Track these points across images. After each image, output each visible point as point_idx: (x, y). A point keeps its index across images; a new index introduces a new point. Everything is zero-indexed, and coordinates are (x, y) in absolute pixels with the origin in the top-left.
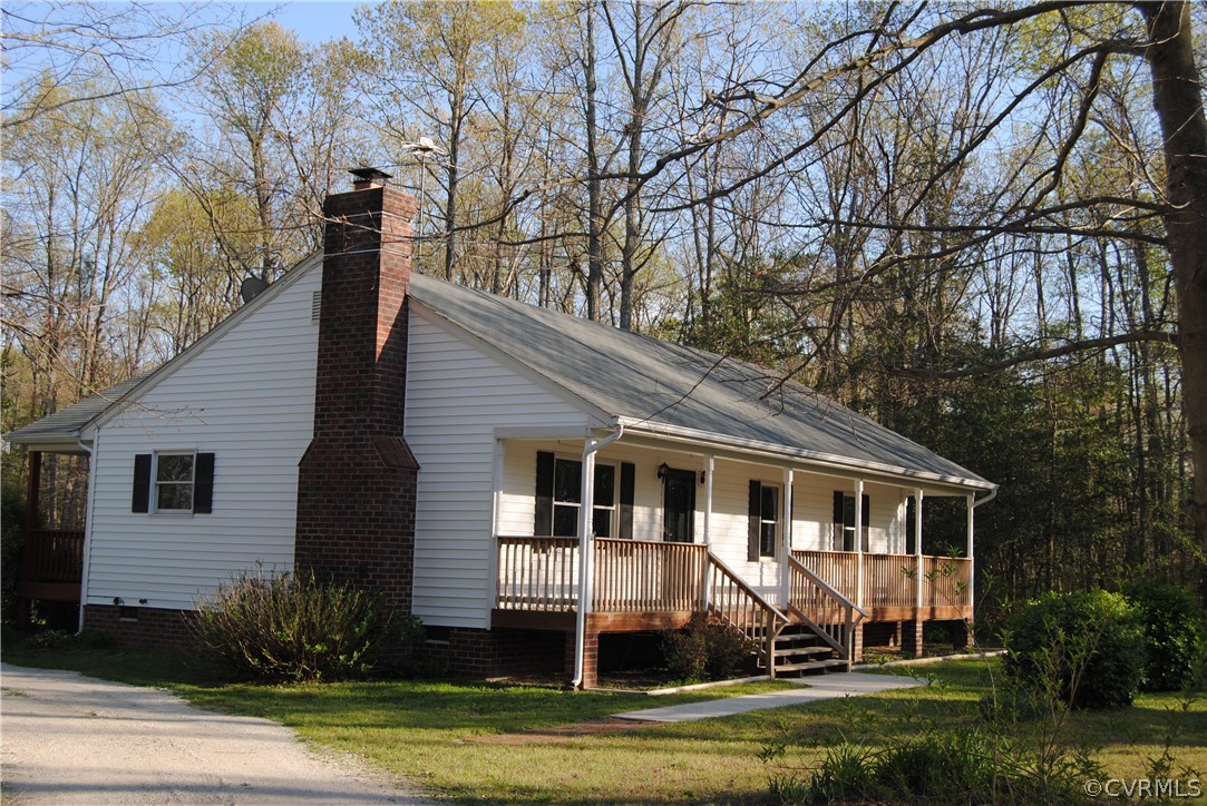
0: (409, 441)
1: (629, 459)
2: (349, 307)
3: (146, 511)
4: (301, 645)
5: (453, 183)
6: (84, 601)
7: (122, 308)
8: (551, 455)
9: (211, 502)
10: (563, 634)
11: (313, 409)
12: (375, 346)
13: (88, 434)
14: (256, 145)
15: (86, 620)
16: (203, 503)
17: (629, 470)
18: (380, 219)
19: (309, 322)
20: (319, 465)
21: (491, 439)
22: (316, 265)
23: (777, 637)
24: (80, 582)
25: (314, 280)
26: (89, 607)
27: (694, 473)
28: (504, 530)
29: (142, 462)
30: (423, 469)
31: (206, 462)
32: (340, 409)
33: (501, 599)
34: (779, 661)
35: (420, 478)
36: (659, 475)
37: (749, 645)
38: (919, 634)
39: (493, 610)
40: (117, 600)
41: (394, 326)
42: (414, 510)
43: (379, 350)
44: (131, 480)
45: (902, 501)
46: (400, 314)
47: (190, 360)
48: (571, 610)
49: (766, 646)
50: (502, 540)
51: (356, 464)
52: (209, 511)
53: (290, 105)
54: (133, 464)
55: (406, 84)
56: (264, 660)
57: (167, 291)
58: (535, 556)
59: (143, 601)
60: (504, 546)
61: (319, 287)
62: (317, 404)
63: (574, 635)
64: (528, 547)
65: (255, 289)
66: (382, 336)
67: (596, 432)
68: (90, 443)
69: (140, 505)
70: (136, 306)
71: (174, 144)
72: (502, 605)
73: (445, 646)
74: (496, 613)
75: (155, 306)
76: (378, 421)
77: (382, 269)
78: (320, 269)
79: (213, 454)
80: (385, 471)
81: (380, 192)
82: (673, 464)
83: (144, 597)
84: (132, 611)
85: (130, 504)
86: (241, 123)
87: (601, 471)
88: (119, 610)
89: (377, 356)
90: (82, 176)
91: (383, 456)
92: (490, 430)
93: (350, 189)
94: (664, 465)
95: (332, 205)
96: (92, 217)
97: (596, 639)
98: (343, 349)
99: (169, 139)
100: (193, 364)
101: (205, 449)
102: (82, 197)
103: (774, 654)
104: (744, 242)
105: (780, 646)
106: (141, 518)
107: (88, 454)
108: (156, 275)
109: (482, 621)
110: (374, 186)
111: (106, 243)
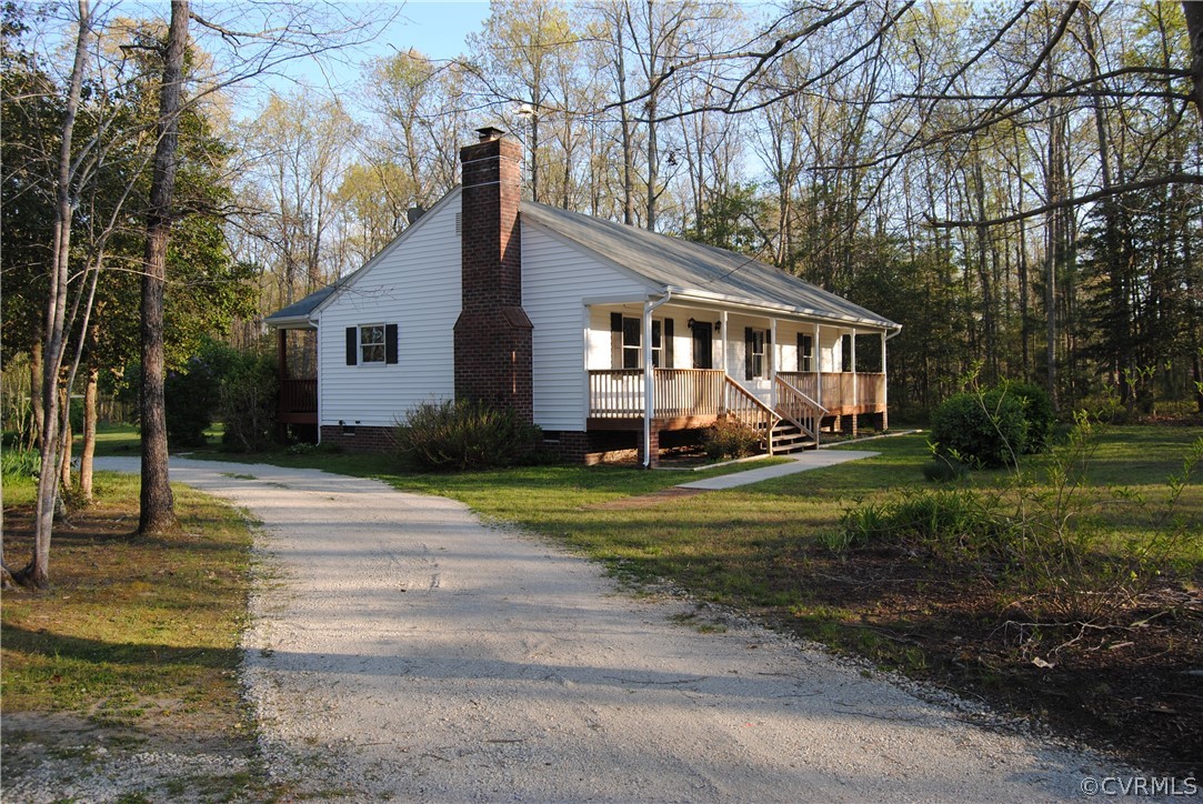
0: (525, 310)
1: (669, 316)
2: (481, 222)
3: (355, 364)
4: (464, 447)
5: (535, 147)
6: (320, 424)
7: (330, 240)
8: (620, 315)
9: (397, 356)
10: (635, 432)
11: (460, 291)
12: (500, 247)
13: (315, 315)
14: (408, 130)
15: (322, 436)
16: (392, 357)
17: (669, 323)
18: (498, 161)
19: (454, 234)
20: (466, 328)
21: (581, 306)
22: (457, 196)
23: (774, 429)
24: (317, 411)
25: (456, 206)
26: (323, 427)
27: (710, 324)
28: (591, 364)
29: (351, 333)
30: (536, 327)
31: (392, 330)
32: (478, 290)
33: (592, 411)
34: (774, 444)
35: (534, 334)
36: (689, 326)
37: (754, 435)
38: (855, 423)
39: (588, 419)
40: (341, 422)
41: (512, 233)
42: (531, 355)
43: (503, 250)
44: (345, 344)
45: (839, 337)
46: (515, 225)
47: (377, 264)
48: (640, 417)
49: (766, 435)
50: (592, 372)
51: (492, 327)
52: (396, 362)
53: (428, 101)
54: (345, 334)
55: (502, 83)
56: (440, 458)
57: (355, 229)
58: (614, 382)
59: (357, 422)
60: (593, 377)
61: (460, 210)
62: (463, 288)
63: (643, 433)
64: (609, 376)
65: (417, 215)
66: (504, 239)
67: (653, 298)
68: (317, 322)
69: (351, 360)
70: (337, 239)
71: (356, 132)
72: (593, 416)
73: (557, 444)
74: (590, 420)
75: (350, 239)
76: (505, 297)
77: (502, 195)
78: (460, 198)
79: (396, 325)
80: (511, 330)
81: (497, 143)
82: (698, 318)
83: (358, 419)
84: (351, 429)
85: (345, 360)
86: (398, 115)
87: (656, 325)
88: (344, 428)
89: (502, 254)
90: (300, 157)
91: (510, 320)
92: (580, 299)
93: (477, 142)
94: (692, 319)
95: (466, 153)
96: (308, 183)
97: (657, 435)
98: (478, 250)
99: (353, 129)
100: (379, 266)
101: (391, 321)
102: (300, 171)
103: (772, 439)
104: (720, 179)
105: (775, 434)
106: (352, 368)
107: (315, 329)
108: (347, 219)
109: (583, 428)
110: (493, 139)
111: (317, 198)
